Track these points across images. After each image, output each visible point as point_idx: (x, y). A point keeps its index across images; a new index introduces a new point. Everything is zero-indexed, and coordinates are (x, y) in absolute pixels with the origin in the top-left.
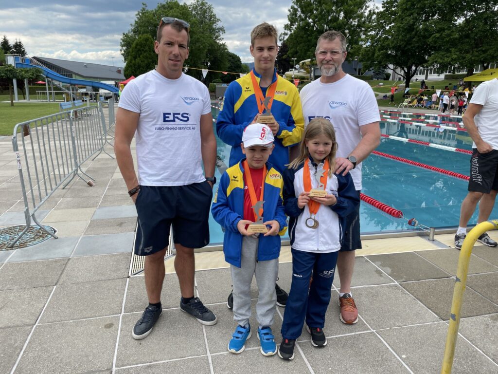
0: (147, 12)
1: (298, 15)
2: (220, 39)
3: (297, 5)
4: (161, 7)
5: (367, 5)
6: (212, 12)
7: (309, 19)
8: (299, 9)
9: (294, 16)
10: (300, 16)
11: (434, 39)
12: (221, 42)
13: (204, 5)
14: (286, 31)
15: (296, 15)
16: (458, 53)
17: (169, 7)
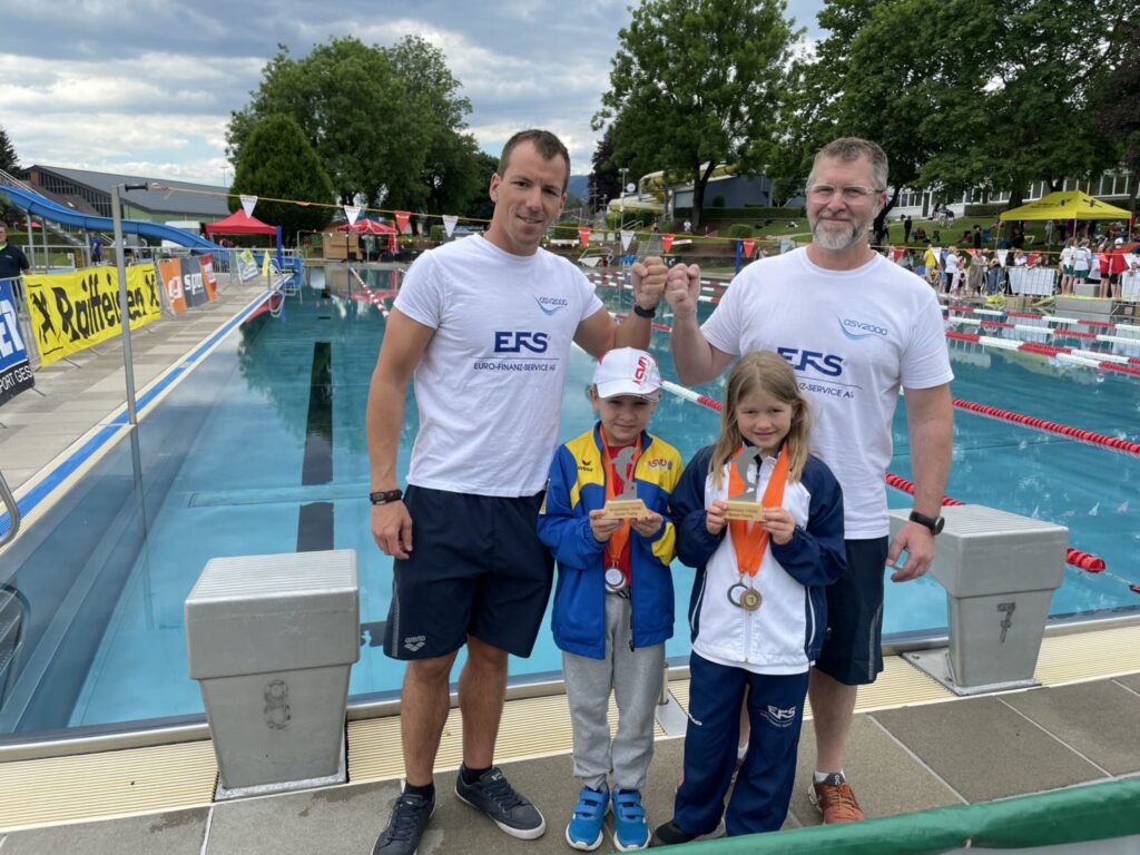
0: (290, 64)
1: (633, 74)
2: (460, 126)
3: (630, 49)
4: (321, 53)
5: (789, 50)
6: (442, 65)
7: (660, 80)
8: (635, 60)
9: (623, 75)
10: (638, 75)
11: (930, 127)
12: (463, 133)
13: (423, 49)
14: (608, 108)
15: (628, 72)
16: (985, 157)
17: (339, 52)
